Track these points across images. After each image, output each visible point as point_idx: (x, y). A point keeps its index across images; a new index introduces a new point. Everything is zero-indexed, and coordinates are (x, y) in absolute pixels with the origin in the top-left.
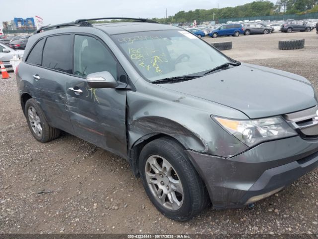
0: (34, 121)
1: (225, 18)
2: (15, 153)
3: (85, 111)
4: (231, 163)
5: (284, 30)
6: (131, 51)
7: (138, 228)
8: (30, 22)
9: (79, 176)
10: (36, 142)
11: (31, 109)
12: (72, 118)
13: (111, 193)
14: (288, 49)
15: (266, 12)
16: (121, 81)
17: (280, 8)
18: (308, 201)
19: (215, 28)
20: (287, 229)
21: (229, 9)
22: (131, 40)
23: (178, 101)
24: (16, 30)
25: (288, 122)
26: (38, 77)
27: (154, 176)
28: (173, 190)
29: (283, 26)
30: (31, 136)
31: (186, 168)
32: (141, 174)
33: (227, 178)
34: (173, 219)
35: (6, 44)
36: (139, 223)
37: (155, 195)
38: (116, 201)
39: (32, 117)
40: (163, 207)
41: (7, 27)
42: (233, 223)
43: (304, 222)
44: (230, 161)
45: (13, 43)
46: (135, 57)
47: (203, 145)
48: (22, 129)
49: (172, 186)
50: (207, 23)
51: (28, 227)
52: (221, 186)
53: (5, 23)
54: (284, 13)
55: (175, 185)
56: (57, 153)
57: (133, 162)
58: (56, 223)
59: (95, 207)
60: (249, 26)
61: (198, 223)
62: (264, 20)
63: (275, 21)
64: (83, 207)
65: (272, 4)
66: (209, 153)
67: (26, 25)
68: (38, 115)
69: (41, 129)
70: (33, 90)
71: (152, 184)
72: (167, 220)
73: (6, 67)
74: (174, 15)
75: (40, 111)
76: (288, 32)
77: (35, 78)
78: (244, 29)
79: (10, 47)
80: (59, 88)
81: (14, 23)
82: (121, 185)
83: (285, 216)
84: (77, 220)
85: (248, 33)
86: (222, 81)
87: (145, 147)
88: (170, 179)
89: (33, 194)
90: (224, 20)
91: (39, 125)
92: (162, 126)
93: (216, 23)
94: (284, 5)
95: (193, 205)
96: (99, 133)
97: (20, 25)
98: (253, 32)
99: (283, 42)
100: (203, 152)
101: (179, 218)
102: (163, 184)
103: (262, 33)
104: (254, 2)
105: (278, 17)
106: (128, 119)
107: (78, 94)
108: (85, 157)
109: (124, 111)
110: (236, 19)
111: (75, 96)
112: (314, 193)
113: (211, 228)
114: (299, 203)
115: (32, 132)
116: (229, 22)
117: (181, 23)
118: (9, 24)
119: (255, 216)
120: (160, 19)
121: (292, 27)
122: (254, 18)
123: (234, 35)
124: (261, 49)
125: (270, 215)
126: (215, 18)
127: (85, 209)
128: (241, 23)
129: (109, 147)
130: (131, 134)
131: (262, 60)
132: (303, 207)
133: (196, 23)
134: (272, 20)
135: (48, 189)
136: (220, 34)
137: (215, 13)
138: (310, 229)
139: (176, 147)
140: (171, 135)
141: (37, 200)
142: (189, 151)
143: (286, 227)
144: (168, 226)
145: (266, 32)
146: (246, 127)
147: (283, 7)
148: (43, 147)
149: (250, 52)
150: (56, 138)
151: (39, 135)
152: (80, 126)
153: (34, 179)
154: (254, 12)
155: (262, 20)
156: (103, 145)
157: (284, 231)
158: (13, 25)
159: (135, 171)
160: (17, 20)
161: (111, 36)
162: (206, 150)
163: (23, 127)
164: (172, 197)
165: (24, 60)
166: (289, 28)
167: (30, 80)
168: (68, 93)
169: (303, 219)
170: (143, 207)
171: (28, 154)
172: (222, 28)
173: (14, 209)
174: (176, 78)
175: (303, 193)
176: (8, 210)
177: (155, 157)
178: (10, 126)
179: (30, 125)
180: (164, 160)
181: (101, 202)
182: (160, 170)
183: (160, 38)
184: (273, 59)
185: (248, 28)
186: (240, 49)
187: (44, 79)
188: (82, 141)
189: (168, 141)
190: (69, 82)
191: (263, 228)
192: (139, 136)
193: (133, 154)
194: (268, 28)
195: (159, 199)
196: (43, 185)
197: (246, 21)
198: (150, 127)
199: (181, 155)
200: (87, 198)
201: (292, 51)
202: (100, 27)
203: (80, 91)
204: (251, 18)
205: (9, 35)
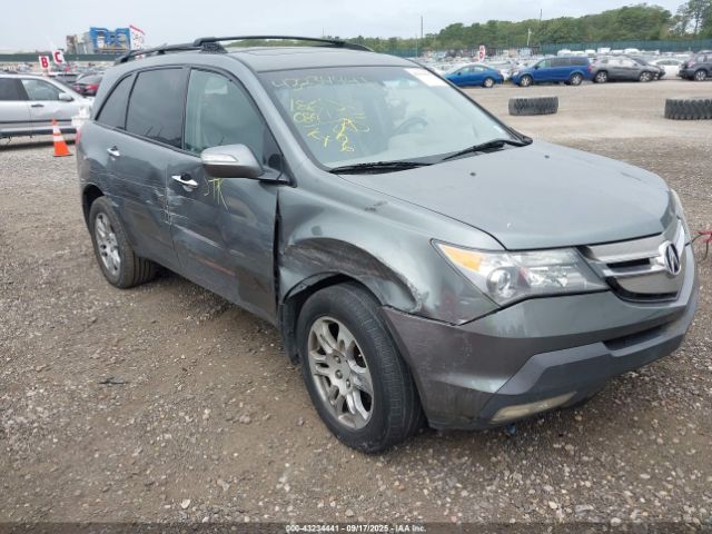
0: (107, 243)
1: (555, 42)
2: (65, 306)
3: (200, 225)
4: (463, 336)
5: (687, 75)
6: (295, 106)
7: (282, 459)
8: (123, 37)
9: (183, 357)
10: (107, 287)
11: (101, 217)
12: (176, 238)
13: (242, 393)
14: (685, 119)
15: (652, 32)
16: (271, 166)
17: (684, 25)
18: (641, 435)
19: (526, 65)
20: (582, 483)
21: (566, 23)
22: (299, 83)
23: (373, 210)
24: (92, 53)
25: (590, 262)
26: (116, 153)
27: (322, 358)
28: (355, 388)
29: (686, 66)
30: (99, 275)
31: (378, 342)
32: (300, 356)
33: (454, 364)
34: (354, 449)
35: (66, 84)
36: (287, 451)
37: (324, 398)
38: (248, 407)
39: (103, 235)
40: (338, 423)
41: (74, 47)
42: (473, 464)
43: (621, 473)
44: (462, 332)
45: (82, 81)
46: (302, 118)
47: (412, 299)
48: (84, 260)
49: (355, 380)
50: (513, 52)
51: (73, 443)
52: (443, 379)
53: (71, 39)
54: (694, 35)
55: (360, 377)
56: (146, 310)
57: (286, 332)
58: (129, 438)
59: (205, 417)
60: (606, 61)
61: (404, 460)
62: (646, 49)
63: (670, 53)
64: (181, 414)
65: (667, 14)
66: (423, 314)
67: (114, 45)
68: (113, 231)
69: (118, 259)
70: (105, 179)
71: (320, 376)
72: (343, 448)
73: (63, 132)
74: (438, 33)
75: (117, 223)
76: (697, 80)
77: (111, 155)
78: (594, 70)
79: (75, 90)
80: (154, 177)
81: (88, 38)
82: (264, 378)
83: (585, 458)
84: (168, 436)
85: (602, 77)
86: (473, 174)
87: (308, 301)
88: (352, 364)
89: (91, 385)
90: (553, 47)
91: (116, 252)
92: (342, 259)
93: (534, 53)
94: (697, 17)
95: (389, 419)
96: (224, 270)
97: (101, 44)
98: (613, 78)
99: (676, 101)
100: (412, 311)
101: (365, 444)
102: (340, 377)
103: (636, 80)
104: (625, 8)
105: (679, 43)
106: (280, 243)
107: (190, 190)
108: (201, 322)
109: (273, 227)
110: (578, 45)
111: (185, 193)
112: (660, 420)
113: (428, 470)
114: (620, 437)
115: (102, 265)
116: (564, 53)
117: (452, 51)
118: (80, 40)
119: (523, 454)
120: (406, 41)
121: (708, 69)
122: (625, 43)
123: (568, 83)
124: (625, 115)
125: (555, 456)
126: (532, 41)
127: (187, 418)
128: (591, 55)
129: (244, 298)
130: (284, 274)
131: (620, 140)
132: (629, 445)
133: (484, 52)
134: (663, 50)
135: (120, 376)
136: (537, 78)
137: (532, 30)
138: (631, 487)
139: (365, 301)
140: (356, 277)
141: (96, 396)
142: (386, 308)
143: (582, 479)
144: (344, 460)
145: (645, 77)
146: (499, 266)
147: (693, 22)
148: (120, 297)
149: (595, 121)
150: (148, 282)
151: (114, 272)
152: (190, 255)
153: (95, 356)
154: (624, 32)
155: (640, 49)
156: (232, 296)
157: (575, 485)
158: (86, 43)
159: (290, 350)
160: (97, 33)
161: (259, 74)
162: (418, 308)
163: (86, 255)
164: (354, 402)
165: (94, 116)
166: (700, 70)
167: (103, 160)
168: (171, 186)
169: (623, 468)
170: (301, 422)
171: (90, 308)
172: (543, 66)
173: (51, 409)
174: (380, 164)
175: (636, 418)
176: (39, 409)
177: (326, 321)
178: (60, 252)
179: (98, 252)
180: (342, 327)
181: (219, 407)
182: (334, 346)
183: (361, 81)
184: (647, 139)
185: (603, 66)
186: (577, 114)
187: (127, 158)
188: (200, 289)
189: (352, 290)
190: (173, 165)
191: (533, 477)
192: (298, 278)
193: (285, 313)
194: (649, 68)
195: (330, 405)
196: (112, 369)
197: (604, 50)
198: (320, 260)
199: (372, 318)
200: (194, 398)
201: (693, 122)
202: (240, 55)
203: (192, 182)
204: (615, 44)
205: (77, 63)
